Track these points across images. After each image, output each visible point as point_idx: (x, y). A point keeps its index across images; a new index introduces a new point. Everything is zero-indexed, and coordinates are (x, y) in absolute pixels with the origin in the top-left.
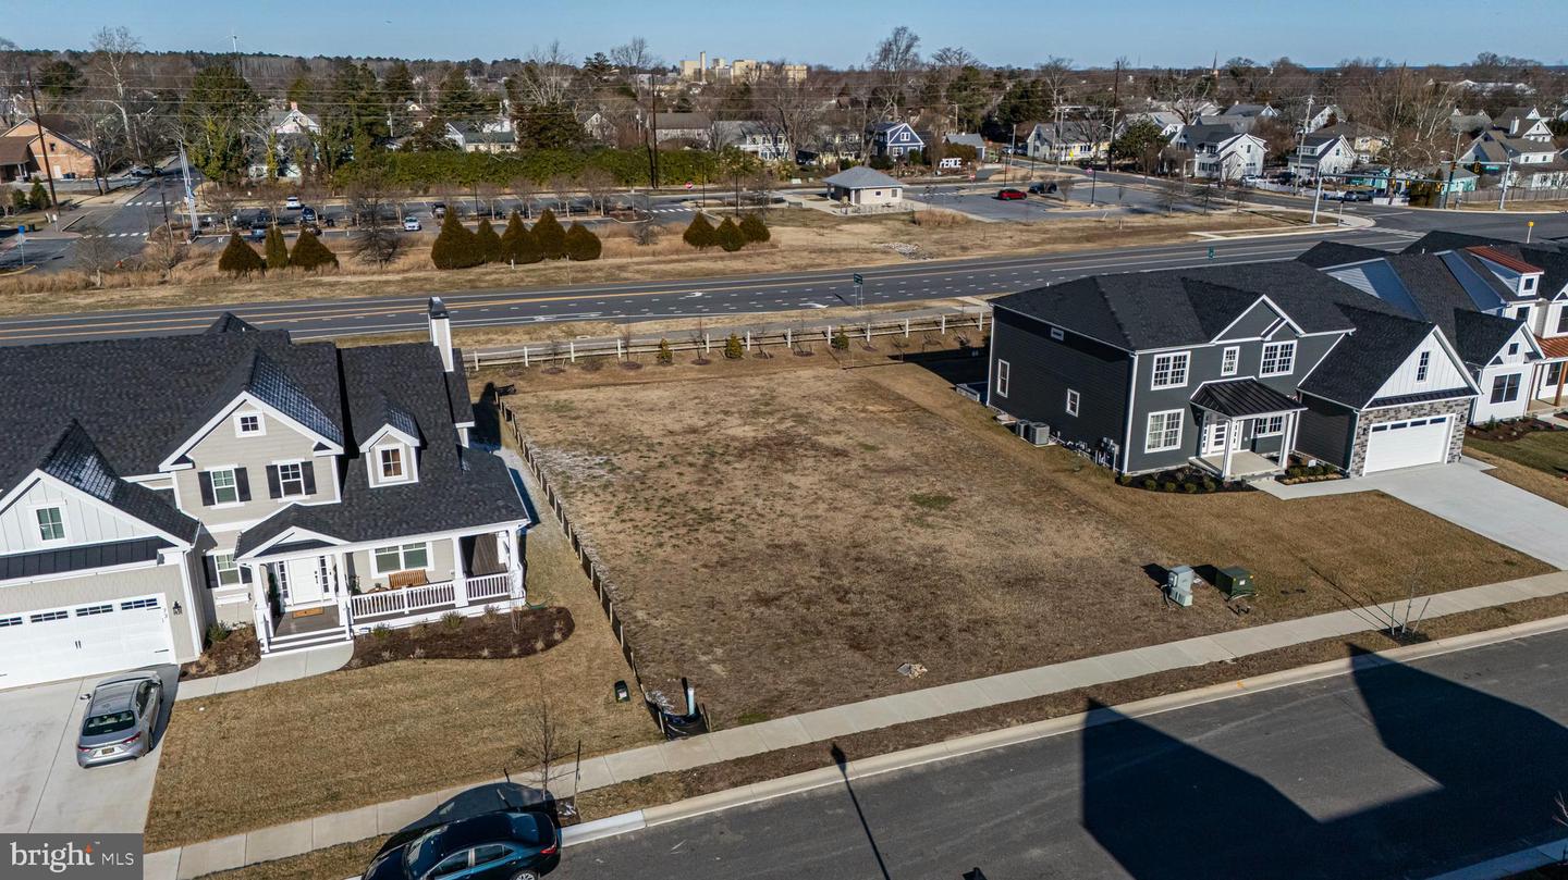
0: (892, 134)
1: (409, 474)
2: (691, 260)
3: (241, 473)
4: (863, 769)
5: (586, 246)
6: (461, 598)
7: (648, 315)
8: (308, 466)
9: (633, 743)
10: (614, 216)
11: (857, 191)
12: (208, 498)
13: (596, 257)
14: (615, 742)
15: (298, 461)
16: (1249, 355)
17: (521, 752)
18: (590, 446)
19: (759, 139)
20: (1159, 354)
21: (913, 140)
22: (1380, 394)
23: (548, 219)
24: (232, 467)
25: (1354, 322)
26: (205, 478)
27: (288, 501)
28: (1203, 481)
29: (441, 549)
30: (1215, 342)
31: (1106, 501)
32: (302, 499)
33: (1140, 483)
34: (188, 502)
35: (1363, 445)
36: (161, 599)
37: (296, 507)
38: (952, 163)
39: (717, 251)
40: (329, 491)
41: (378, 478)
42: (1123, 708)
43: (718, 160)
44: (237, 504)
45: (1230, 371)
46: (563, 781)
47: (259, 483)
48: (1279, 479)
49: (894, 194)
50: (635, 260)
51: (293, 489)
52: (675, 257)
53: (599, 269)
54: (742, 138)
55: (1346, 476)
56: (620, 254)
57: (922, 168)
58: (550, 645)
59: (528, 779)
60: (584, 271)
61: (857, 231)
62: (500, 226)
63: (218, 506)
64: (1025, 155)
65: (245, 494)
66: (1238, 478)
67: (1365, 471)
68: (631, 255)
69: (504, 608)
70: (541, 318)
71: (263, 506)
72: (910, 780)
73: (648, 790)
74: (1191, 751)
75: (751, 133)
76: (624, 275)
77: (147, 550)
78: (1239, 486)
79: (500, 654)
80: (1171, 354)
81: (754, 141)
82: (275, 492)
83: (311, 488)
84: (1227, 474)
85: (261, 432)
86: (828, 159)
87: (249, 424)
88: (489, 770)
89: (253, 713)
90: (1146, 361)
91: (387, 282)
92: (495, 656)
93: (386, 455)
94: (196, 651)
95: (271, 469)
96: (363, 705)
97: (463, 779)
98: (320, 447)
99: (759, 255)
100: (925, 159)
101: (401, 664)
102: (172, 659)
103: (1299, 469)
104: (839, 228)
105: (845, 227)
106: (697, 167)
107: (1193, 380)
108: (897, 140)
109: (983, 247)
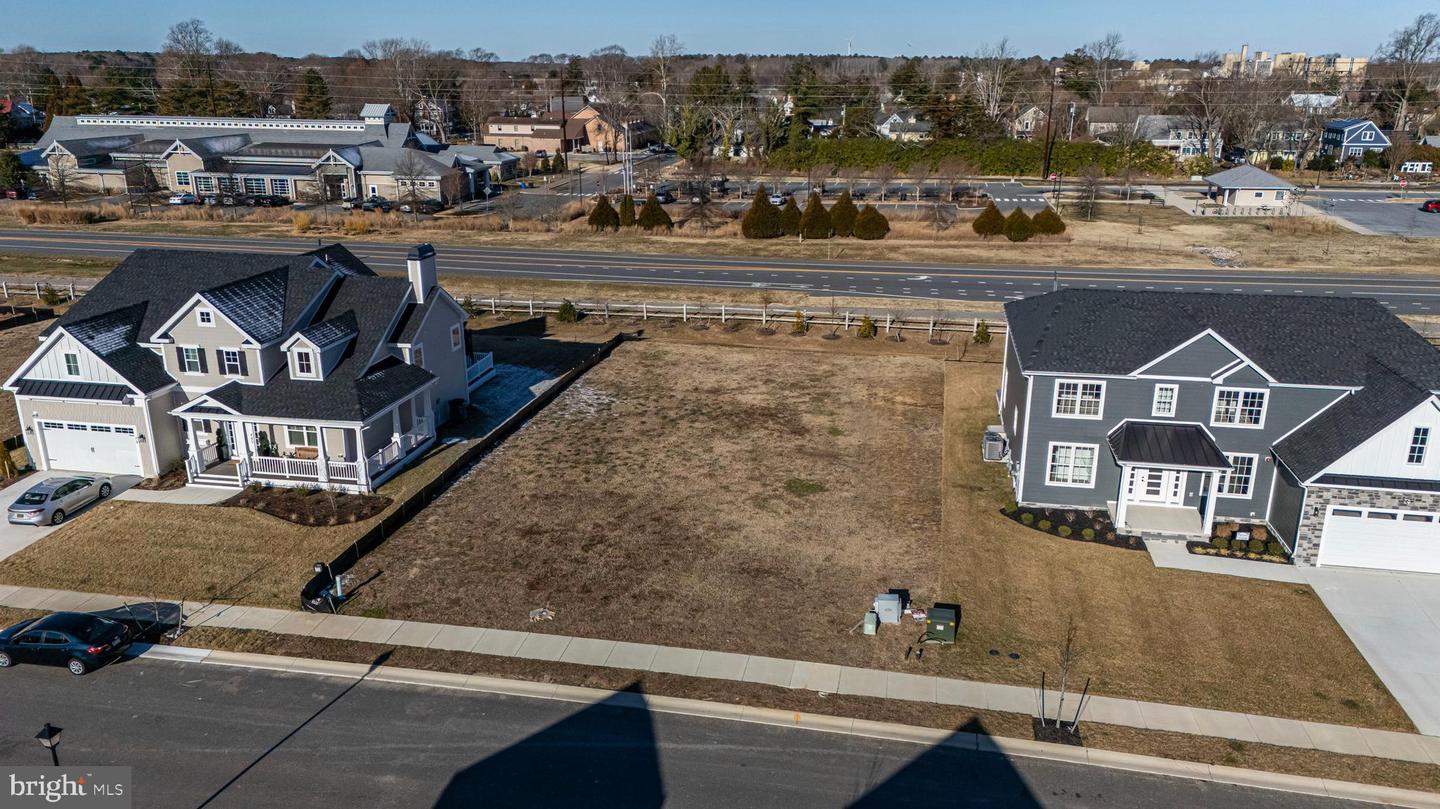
0: (1351, 133)
1: (316, 374)
3: (201, 352)
5: (875, 226)
6: (322, 473)
8: (242, 354)
9: (283, 605)
10: (959, 202)
11: (1232, 191)
12: (182, 368)
13: (881, 237)
14: (272, 600)
15: (236, 350)
19: (1185, 133)
20: (1062, 378)
21: (1380, 139)
22: (1334, 468)
23: (848, 202)
24: (196, 347)
26: (179, 350)
27: (231, 378)
28: (1093, 527)
30: (1135, 375)
32: (238, 378)
33: (1017, 514)
34: (170, 366)
35: (1316, 529)
36: (136, 430)
37: (235, 384)
38: (1417, 167)
39: (1002, 240)
40: (256, 377)
41: (295, 373)
44: (199, 374)
47: (212, 361)
48: (1191, 546)
49: (1280, 196)
50: (915, 242)
51: (233, 370)
52: (956, 242)
53: (874, 248)
54: (1165, 133)
55: (1288, 560)
56: (906, 236)
58: (339, 523)
60: (857, 249)
61: (1188, 232)
62: (803, 204)
63: (188, 373)
65: (204, 369)
66: (1137, 532)
67: (1319, 562)
68: (915, 238)
69: (353, 490)
70: (758, 285)
71: (216, 378)
75: (1176, 128)
76: (893, 255)
77: (116, 393)
78: (1132, 542)
80: (1082, 380)
81: (1178, 136)
82: (222, 371)
83: (245, 372)
84: (1120, 525)
85: (212, 324)
86: (1263, 157)
87: (205, 317)
91: (693, 245)
93: (300, 354)
94: (154, 472)
95: (219, 353)
98: (247, 342)
99: (1041, 247)
100: (1383, 161)
102: (141, 472)
103: (1223, 542)
104: (1174, 227)
105: (1183, 228)
106: (1096, 159)
107: (1111, 414)
108: (1357, 139)
109: (1320, 261)
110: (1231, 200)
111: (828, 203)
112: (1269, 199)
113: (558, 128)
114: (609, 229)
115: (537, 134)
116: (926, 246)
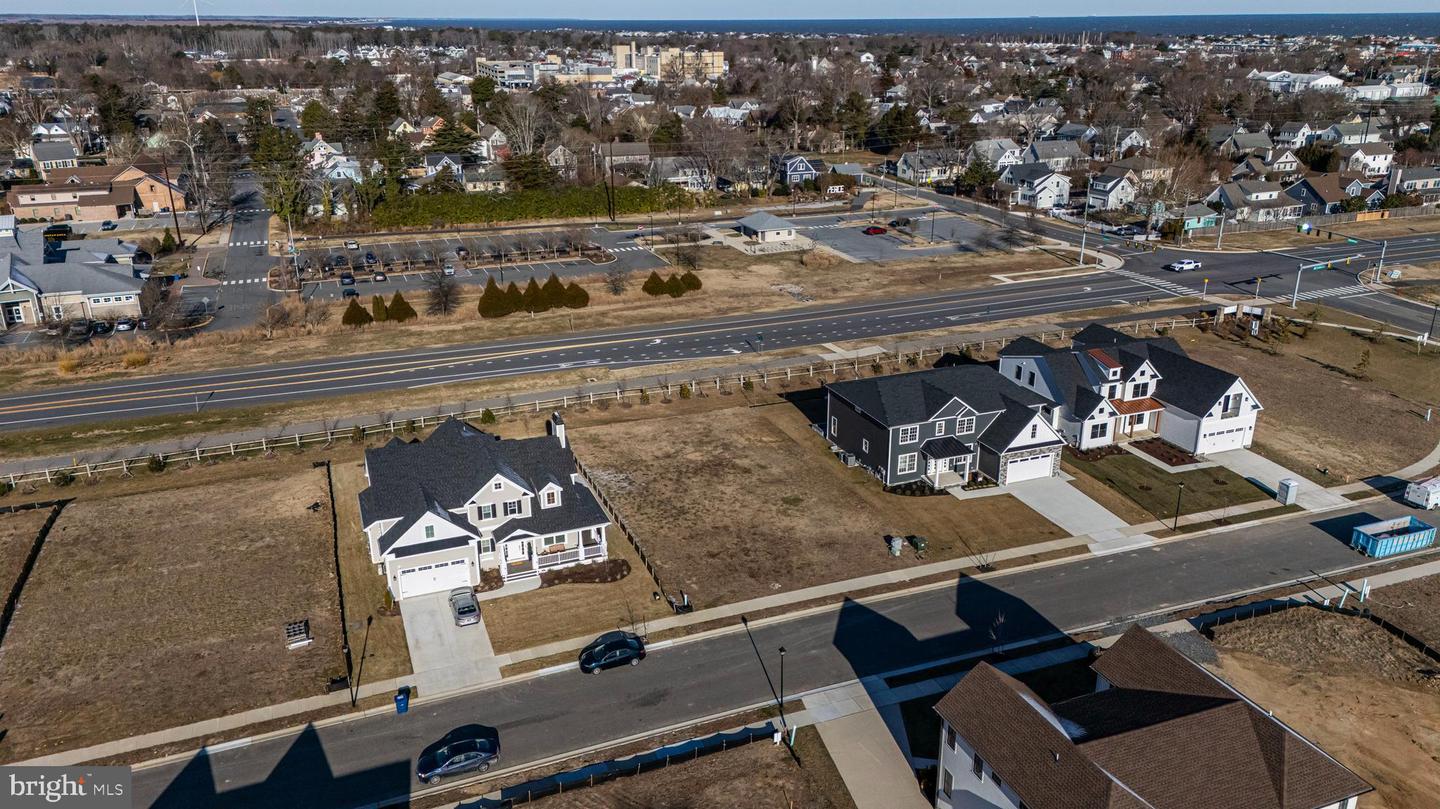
0: (791, 165)
1: (558, 503)
2: (649, 306)
3: (494, 506)
4: (753, 625)
5: (577, 297)
6: (582, 555)
7: (630, 361)
8: (519, 502)
9: (664, 616)
10: (588, 256)
11: (761, 231)
12: (480, 518)
13: (586, 305)
14: (657, 616)
15: (515, 500)
16: (950, 425)
17: (622, 620)
18: (615, 467)
19: (689, 171)
20: (902, 428)
21: (807, 169)
22: (1011, 446)
23: (554, 280)
24: (490, 504)
25: (1007, 406)
26: (480, 509)
27: (511, 517)
28: (921, 489)
29: (572, 537)
30: (931, 420)
31: (877, 502)
32: (516, 516)
33: (894, 490)
34: (473, 520)
35: (1005, 470)
36: (467, 560)
37: (514, 520)
38: (837, 189)
39: (666, 298)
40: (527, 512)
41: (545, 505)
42: (858, 601)
43: (658, 194)
44: (491, 519)
45: (940, 434)
46: (641, 630)
47: (500, 510)
48: (963, 487)
49: (790, 234)
50: (613, 307)
51: (513, 512)
52: (638, 304)
53: (589, 316)
54: (675, 172)
55: (997, 485)
56: (602, 302)
57: (814, 194)
58: (623, 577)
59: (626, 629)
61: (761, 272)
62: (522, 286)
63: (484, 520)
64: (895, 175)
65: (495, 515)
66: (942, 488)
67: (1009, 483)
68: (609, 303)
69: (600, 560)
70: (563, 366)
71: (502, 519)
72: (771, 628)
73: (672, 633)
74: (881, 616)
75: (683, 167)
77: (463, 541)
78: (943, 492)
79: (603, 581)
80: (909, 427)
81: (685, 174)
82: (506, 514)
83: (520, 511)
84: (937, 485)
85: (503, 489)
86: (742, 186)
87: (498, 486)
88: (612, 626)
89: (513, 606)
90: (896, 432)
91: (454, 331)
92: (601, 582)
93: (549, 495)
94: (479, 581)
95: (505, 504)
96: (555, 602)
97: (602, 629)
98: (525, 494)
99: (695, 300)
100: (815, 187)
101: (563, 585)
102: (471, 584)
103: (973, 483)
104: (749, 269)
105: (754, 268)
106: (643, 200)
107: (921, 439)
108: (795, 170)
109: (848, 289)
110: (763, 238)
111: (542, 282)
112: (784, 236)
113: (106, 193)
114: (366, 325)
115: (84, 202)
116: (622, 310)
